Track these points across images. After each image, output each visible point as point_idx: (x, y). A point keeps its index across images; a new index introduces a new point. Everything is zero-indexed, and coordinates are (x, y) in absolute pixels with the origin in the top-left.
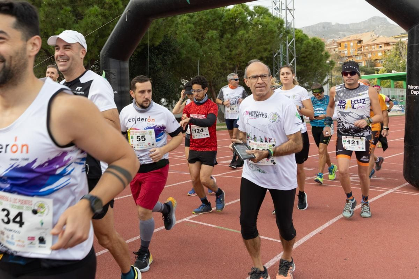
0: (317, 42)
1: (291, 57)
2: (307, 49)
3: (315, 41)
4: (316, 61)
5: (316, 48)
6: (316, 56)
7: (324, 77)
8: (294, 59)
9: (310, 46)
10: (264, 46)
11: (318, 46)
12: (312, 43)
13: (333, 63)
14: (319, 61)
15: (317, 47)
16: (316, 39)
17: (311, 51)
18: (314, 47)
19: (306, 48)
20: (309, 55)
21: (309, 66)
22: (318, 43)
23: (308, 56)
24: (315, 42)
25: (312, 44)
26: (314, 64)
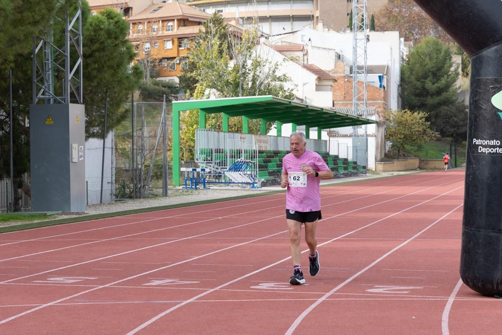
0: (116, 19)
1: (74, 57)
2: (95, 36)
3: (112, 18)
4: (111, 67)
5: (113, 36)
6: (112, 54)
7: (118, 105)
8: (80, 61)
9: (101, 29)
10: (29, 26)
11: (117, 30)
12: (106, 21)
13: (139, 71)
14: (115, 66)
15: (116, 33)
16: (114, 13)
17: (102, 43)
18: (109, 33)
19: (93, 33)
20: (98, 50)
21: (95, 77)
22: (116, 22)
23: (97, 54)
24: (111, 21)
25: (106, 24)
26: (107, 75)
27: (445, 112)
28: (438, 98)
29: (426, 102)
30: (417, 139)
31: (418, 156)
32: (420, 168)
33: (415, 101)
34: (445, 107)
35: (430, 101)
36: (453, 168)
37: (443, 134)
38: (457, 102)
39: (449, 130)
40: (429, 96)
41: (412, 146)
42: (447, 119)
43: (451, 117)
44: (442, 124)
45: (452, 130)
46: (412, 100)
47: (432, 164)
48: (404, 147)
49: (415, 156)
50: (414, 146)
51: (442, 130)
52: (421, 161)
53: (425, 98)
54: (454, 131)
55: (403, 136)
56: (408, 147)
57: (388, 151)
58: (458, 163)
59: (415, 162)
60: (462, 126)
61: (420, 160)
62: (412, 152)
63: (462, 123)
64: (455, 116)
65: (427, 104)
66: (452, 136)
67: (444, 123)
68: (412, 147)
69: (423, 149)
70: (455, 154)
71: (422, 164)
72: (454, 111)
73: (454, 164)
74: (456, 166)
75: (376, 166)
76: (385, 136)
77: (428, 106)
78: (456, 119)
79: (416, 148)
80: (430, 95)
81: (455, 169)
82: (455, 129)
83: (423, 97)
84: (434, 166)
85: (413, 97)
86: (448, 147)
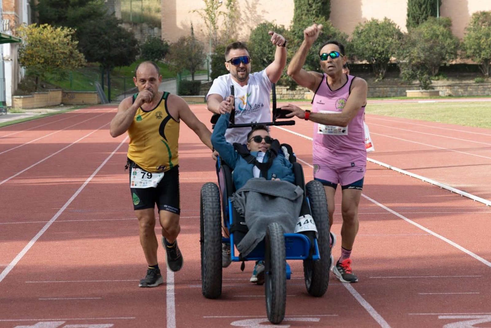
27: (92, 28)
28: (82, 9)
29: (66, 15)
30: (62, 64)
31: (60, 88)
32: (64, 103)
33: (52, 12)
34: (92, 21)
35: (71, 13)
36: (106, 103)
37: (90, 57)
38: (106, 14)
39: (98, 52)
40: (70, 7)
41: (52, 73)
42: (95, 38)
43: (101, 34)
44: (89, 44)
45: (103, 52)
46: (47, 11)
47: (79, 98)
48: (43, 75)
49: (57, 88)
50: (56, 73)
51: (88, 52)
52: (65, 94)
53: (64, 10)
54: (105, 53)
55: (43, 60)
56: (48, 75)
57: (21, 81)
58: (112, 96)
59: (57, 95)
60: (115, 47)
61: (63, 92)
62: (52, 82)
63: (115, 42)
64: (106, 34)
65: (67, 17)
66: (101, 60)
67: (91, 43)
68: (53, 76)
69: (66, 78)
70: (109, 85)
71: (66, 98)
72: (104, 27)
73: (107, 98)
74: (110, 100)
75: (13, 101)
76: (19, 60)
77: (68, 19)
78: (106, 38)
79: (58, 76)
80: (71, 5)
81: (109, 104)
82: (106, 51)
83: (62, 8)
84: (81, 101)
85: (49, 8)
86: (99, 75)
